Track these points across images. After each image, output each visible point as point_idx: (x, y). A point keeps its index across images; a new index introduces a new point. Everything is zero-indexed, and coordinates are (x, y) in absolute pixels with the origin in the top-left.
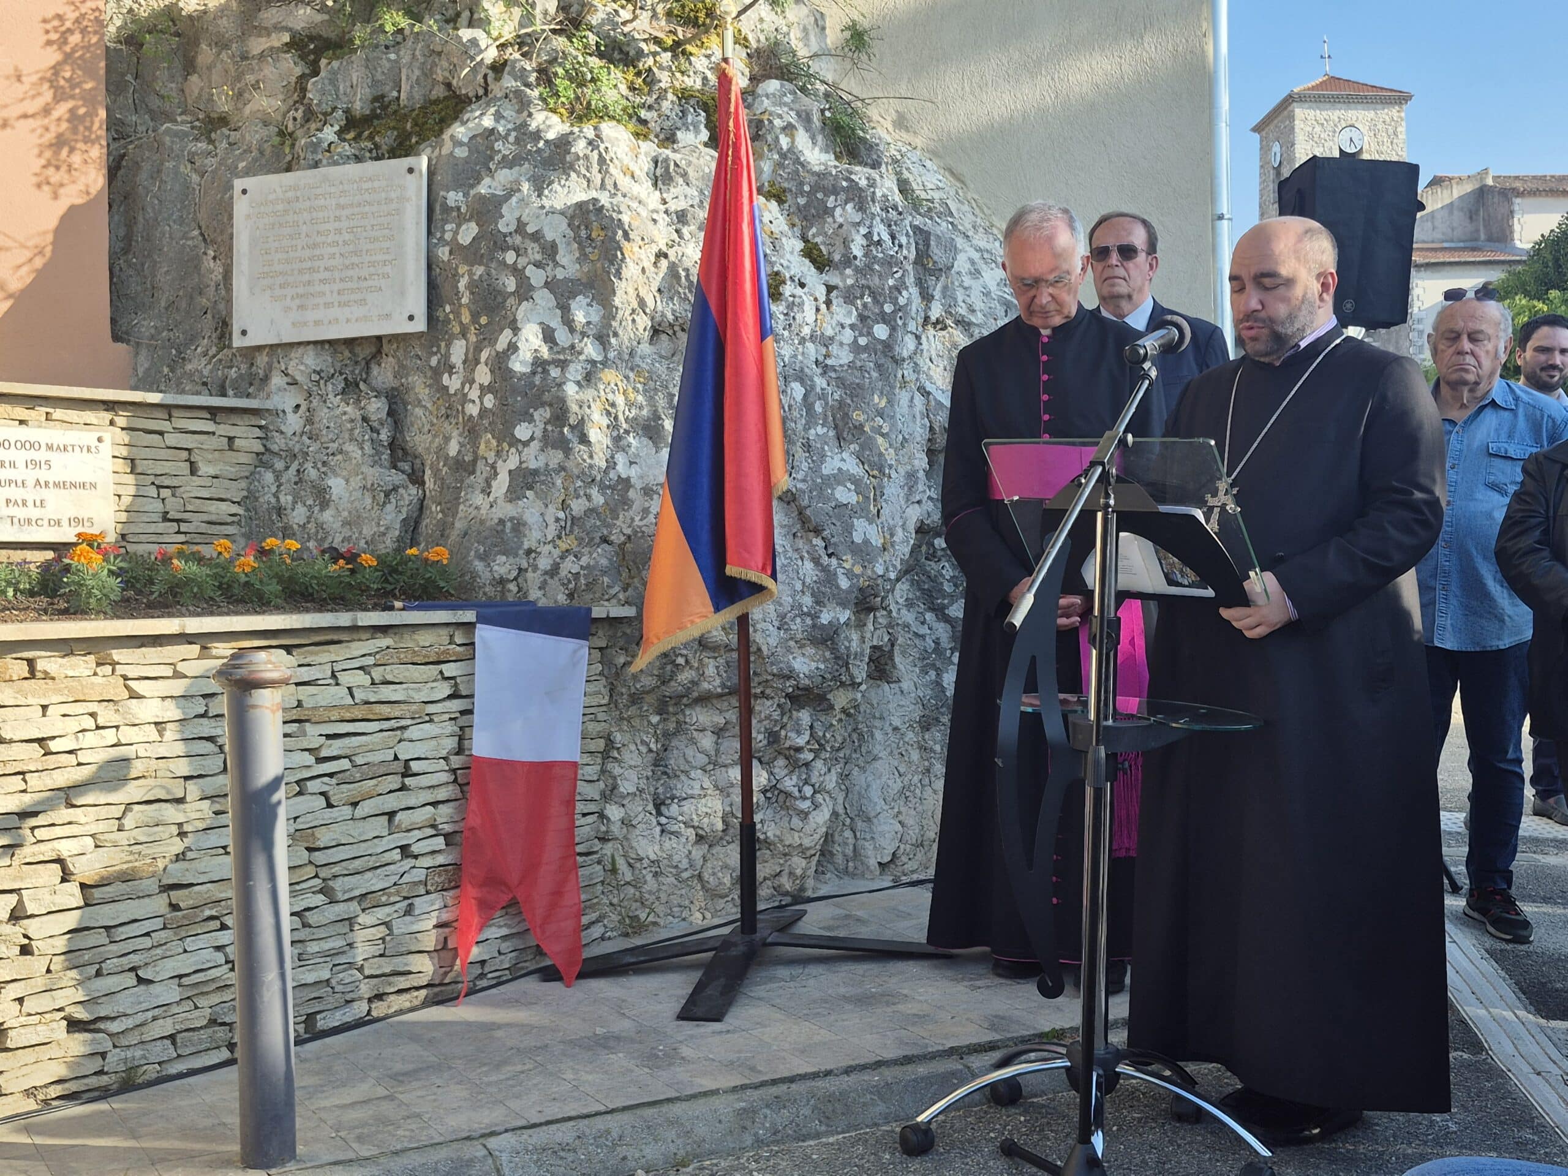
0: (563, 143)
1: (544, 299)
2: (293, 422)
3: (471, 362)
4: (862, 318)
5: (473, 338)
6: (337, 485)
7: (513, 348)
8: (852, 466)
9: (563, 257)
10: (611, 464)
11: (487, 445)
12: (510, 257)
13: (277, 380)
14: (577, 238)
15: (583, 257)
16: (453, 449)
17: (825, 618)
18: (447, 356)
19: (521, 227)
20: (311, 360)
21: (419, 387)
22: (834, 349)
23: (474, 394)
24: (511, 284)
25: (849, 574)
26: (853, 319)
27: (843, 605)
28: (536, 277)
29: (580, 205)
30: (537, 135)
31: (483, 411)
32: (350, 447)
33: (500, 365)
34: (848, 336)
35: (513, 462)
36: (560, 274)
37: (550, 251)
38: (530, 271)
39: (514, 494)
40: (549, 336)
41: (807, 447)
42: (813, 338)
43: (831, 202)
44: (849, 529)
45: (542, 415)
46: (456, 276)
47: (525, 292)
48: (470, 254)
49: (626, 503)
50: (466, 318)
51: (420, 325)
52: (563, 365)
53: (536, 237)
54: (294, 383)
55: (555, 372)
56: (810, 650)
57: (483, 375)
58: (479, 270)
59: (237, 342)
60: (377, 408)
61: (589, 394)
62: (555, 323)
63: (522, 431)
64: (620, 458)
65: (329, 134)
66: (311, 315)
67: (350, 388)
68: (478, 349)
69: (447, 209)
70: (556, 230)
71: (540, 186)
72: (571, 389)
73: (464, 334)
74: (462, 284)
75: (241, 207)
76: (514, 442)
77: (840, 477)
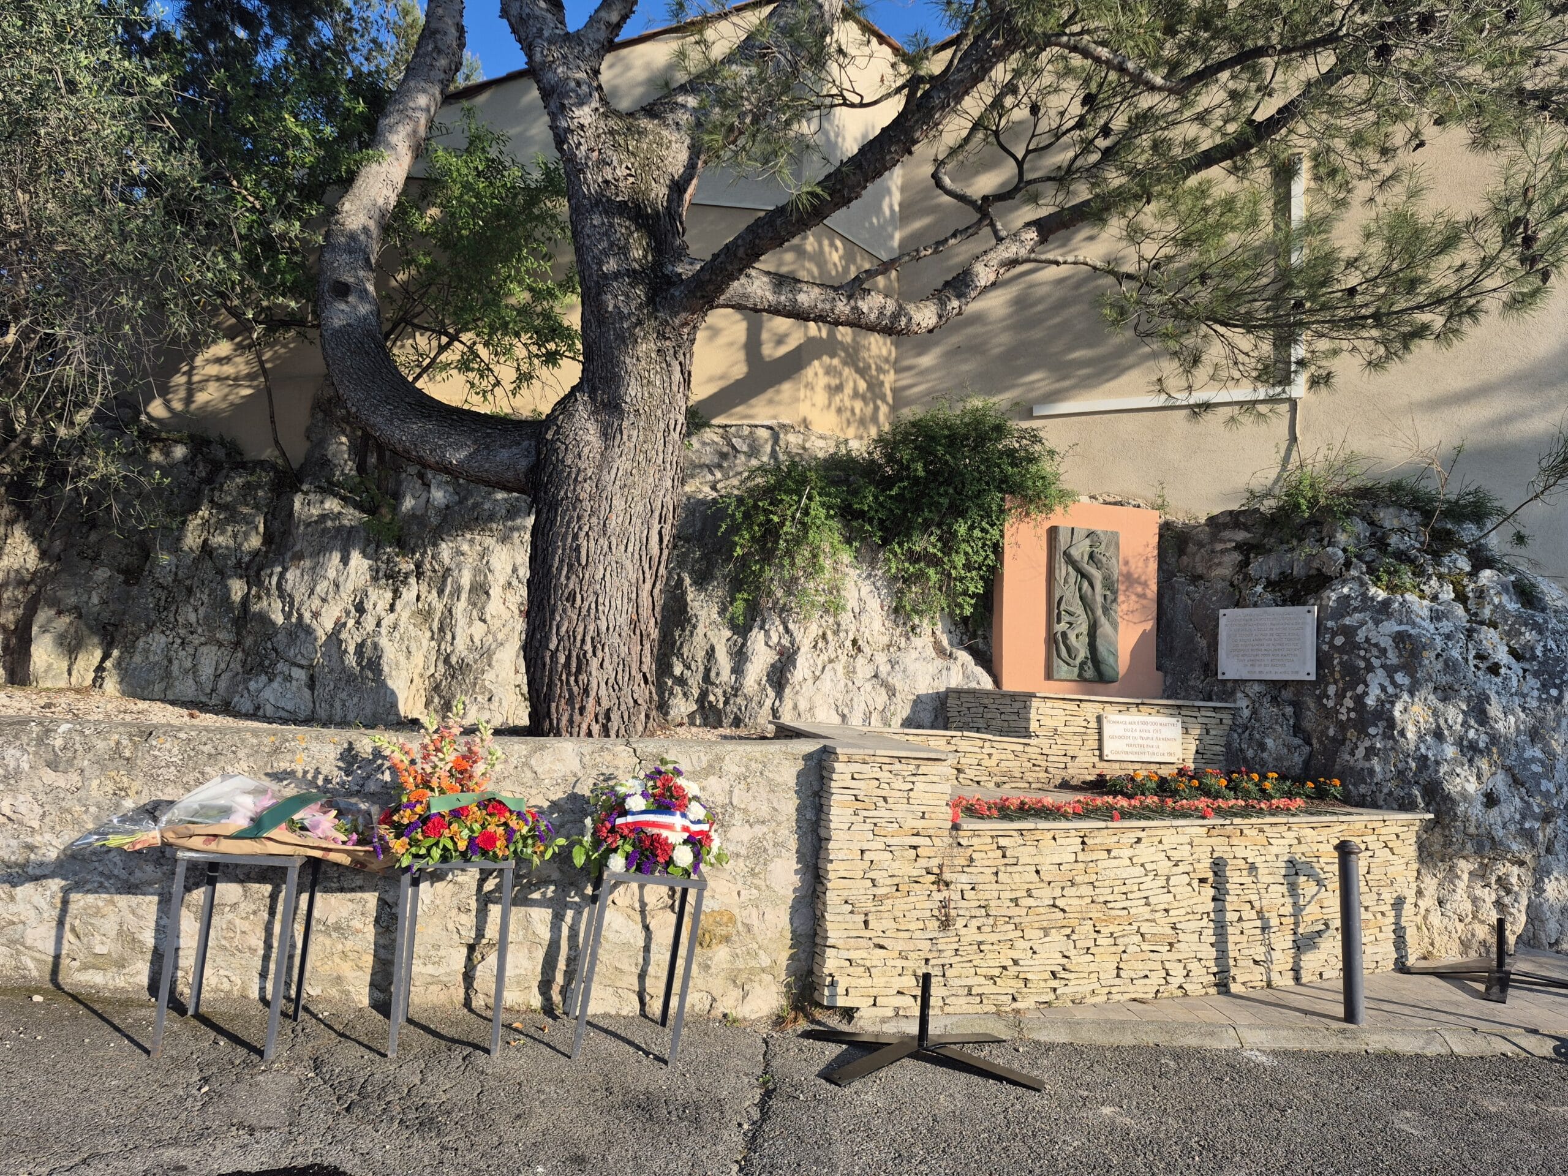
0: (1386, 603)
1: (1381, 673)
2: (1246, 713)
3: (1340, 696)
4: (1543, 685)
5: (1341, 685)
6: (1270, 742)
7: (1366, 693)
8: (1539, 754)
9: (1391, 654)
10: (1418, 748)
11: (1351, 734)
12: (1362, 653)
13: (1239, 695)
14: (1397, 647)
15: (1400, 656)
16: (1331, 732)
17: (1527, 825)
18: (1325, 690)
19: (1367, 640)
20: (1257, 688)
21: (1311, 704)
22: (1528, 699)
23: (1344, 710)
24: (1362, 664)
25: (1539, 805)
26: (1538, 685)
27: (1536, 820)
28: (1376, 662)
29: (1398, 633)
30: (1372, 599)
31: (1349, 719)
32: (1277, 727)
33: (1359, 700)
34: (1536, 693)
35: (1367, 743)
36: (1388, 662)
37: (1383, 652)
38: (1373, 660)
39: (1367, 758)
40: (1383, 689)
41: (1516, 745)
42: (1516, 694)
43: (1523, 629)
44: (1539, 785)
45: (1382, 724)
46: (1332, 658)
47: (1370, 668)
48: (1341, 650)
49: (1427, 767)
50: (1337, 676)
51: (1313, 677)
52: (1393, 703)
53: (1376, 645)
54: (1247, 696)
55: (1388, 706)
56: (1519, 840)
57: (1349, 703)
58: (1345, 657)
59: (1220, 677)
60: (1289, 710)
61: (1406, 716)
62: (1387, 683)
63: (1372, 731)
64: (1422, 745)
65: (1259, 589)
66: (1257, 669)
67: (1274, 700)
68: (1344, 691)
69: (1327, 629)
70: (1386, 642)
71: (1377, 623)
72: (1397, 714)
73: (1335, 682)
74: (1336, 662)
75: (1222, 622)
76: (1368, 735)
77: (1533, 760)
